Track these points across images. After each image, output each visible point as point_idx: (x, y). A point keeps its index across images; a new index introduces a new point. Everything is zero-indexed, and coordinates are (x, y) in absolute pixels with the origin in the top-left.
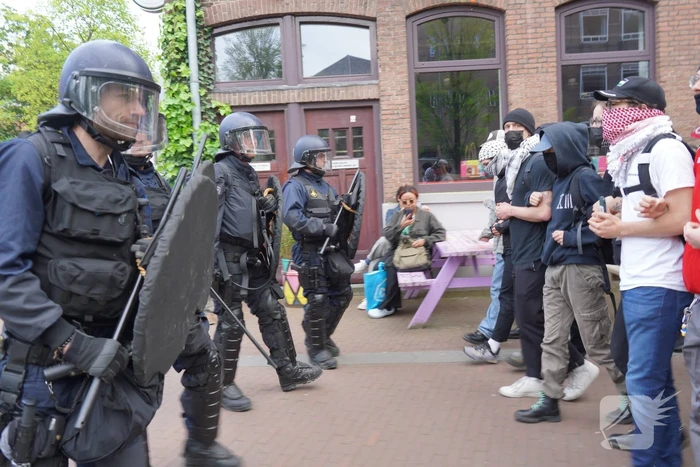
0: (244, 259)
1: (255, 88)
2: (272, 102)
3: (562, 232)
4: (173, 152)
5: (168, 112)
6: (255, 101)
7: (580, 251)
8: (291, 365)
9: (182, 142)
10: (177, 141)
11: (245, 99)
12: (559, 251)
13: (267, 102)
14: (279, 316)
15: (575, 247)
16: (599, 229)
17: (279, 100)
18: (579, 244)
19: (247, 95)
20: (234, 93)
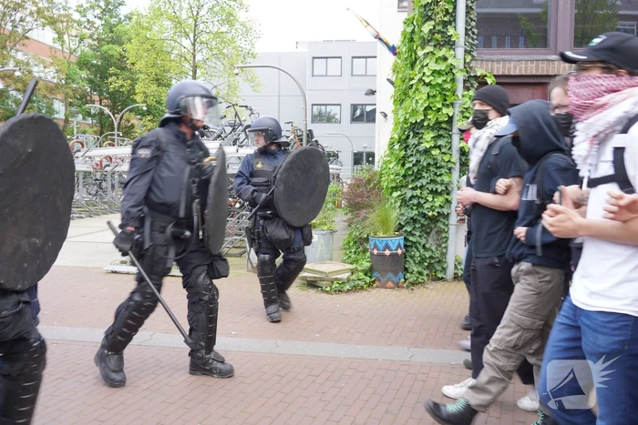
0: (170, 229)
1: (521, 57)
2: (540, 73)
3: (525, 229)
4: (433, 121)
5: (432, 78)
6: (520, 70)
7: (539, 252)
8: (204, 352)
9: (445, 110)
10: (439, 110)
11: (509, 69)
12: (518, 249)
13: (534, 73)
14: (206, 298)
15: (533, 247)
16: (551, 226)
17: (548, 71)
18: (538, 244)
19: (512, 64)
20: (498, 61)
